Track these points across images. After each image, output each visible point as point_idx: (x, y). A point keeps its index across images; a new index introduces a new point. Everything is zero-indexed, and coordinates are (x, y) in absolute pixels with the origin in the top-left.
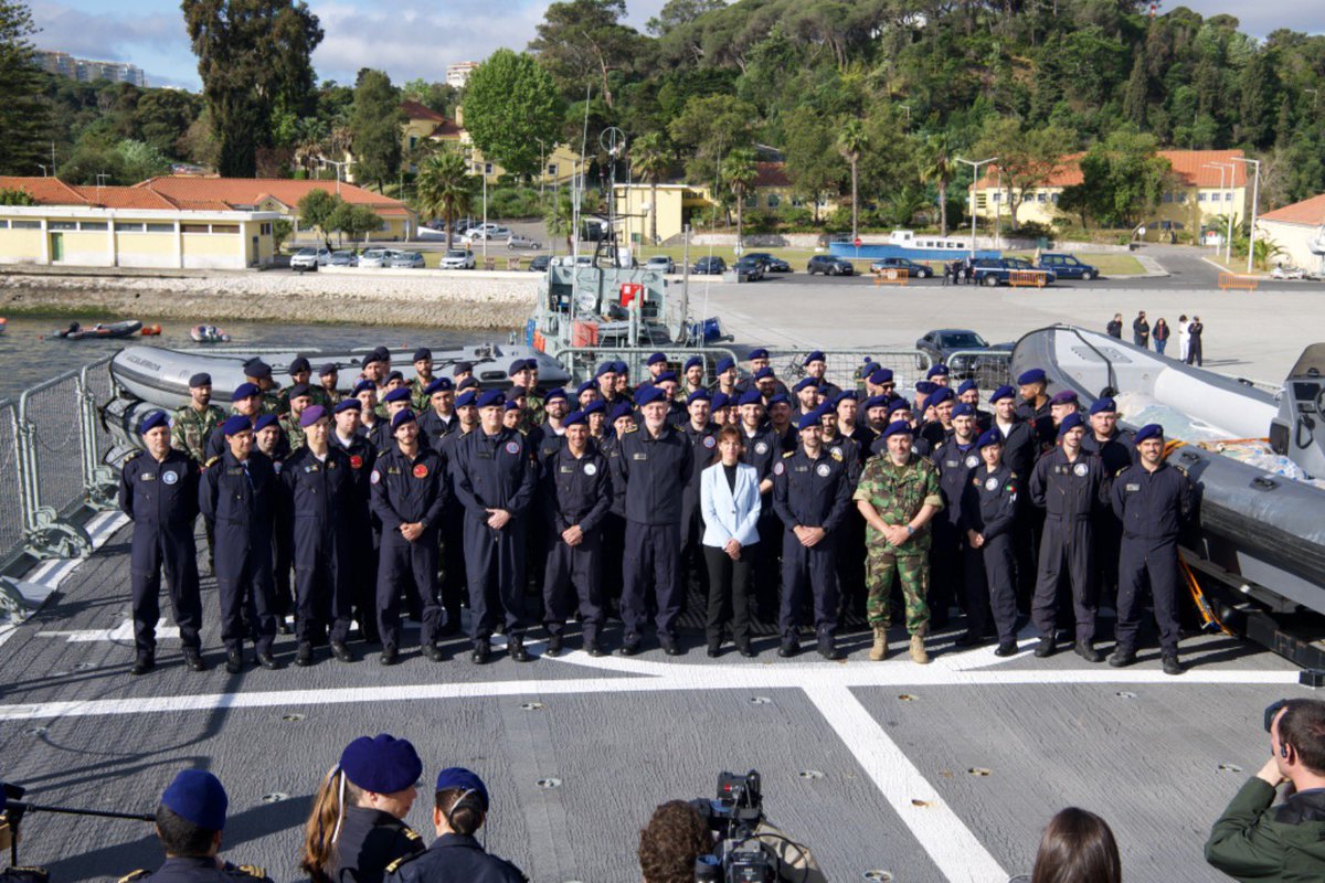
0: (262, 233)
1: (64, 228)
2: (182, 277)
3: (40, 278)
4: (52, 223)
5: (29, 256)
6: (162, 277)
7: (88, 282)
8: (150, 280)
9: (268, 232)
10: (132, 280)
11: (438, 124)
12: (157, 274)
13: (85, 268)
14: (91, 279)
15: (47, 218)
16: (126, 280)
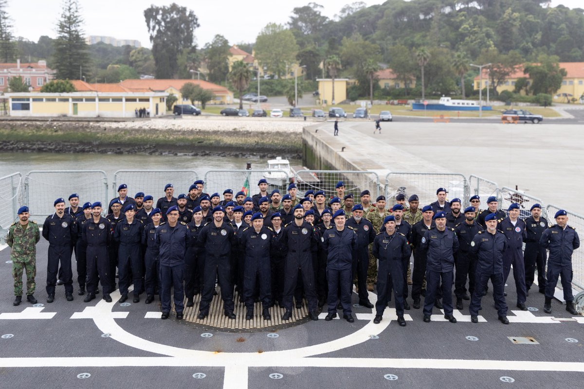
0: (161, 101)
1: (78, 101)
2: (124, 121)
3: (67, 123)
4: (74, 99)
5: (64, 112)
6: (115, 121)
7: (85, 123)
8: (110, 123)
9: (163, 101)
10: (103, 123)
11: (245, 56)
12: (114, 120)
13: (85, 118)
14: (87, 123)
15: (72, 97)
16: (101, 123)
